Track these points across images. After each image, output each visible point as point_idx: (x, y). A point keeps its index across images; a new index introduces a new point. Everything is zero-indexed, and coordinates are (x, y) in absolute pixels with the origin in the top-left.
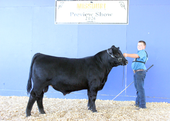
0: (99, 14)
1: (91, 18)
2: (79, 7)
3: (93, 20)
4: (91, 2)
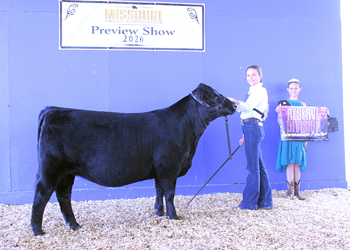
0: (150, 30)
1: (134, 39)
2: (109, 15)
3: (139, 43)
4: (134, 7)
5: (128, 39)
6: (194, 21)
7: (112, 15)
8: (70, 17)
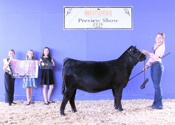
0: (106, 20)
1: (99, 24)
2: (87, 13)
3: (101, 26)
4: (99, 9)
5: (95, 25)
6: (128, 15)
7: (88, 13)
8: (69, 15)
